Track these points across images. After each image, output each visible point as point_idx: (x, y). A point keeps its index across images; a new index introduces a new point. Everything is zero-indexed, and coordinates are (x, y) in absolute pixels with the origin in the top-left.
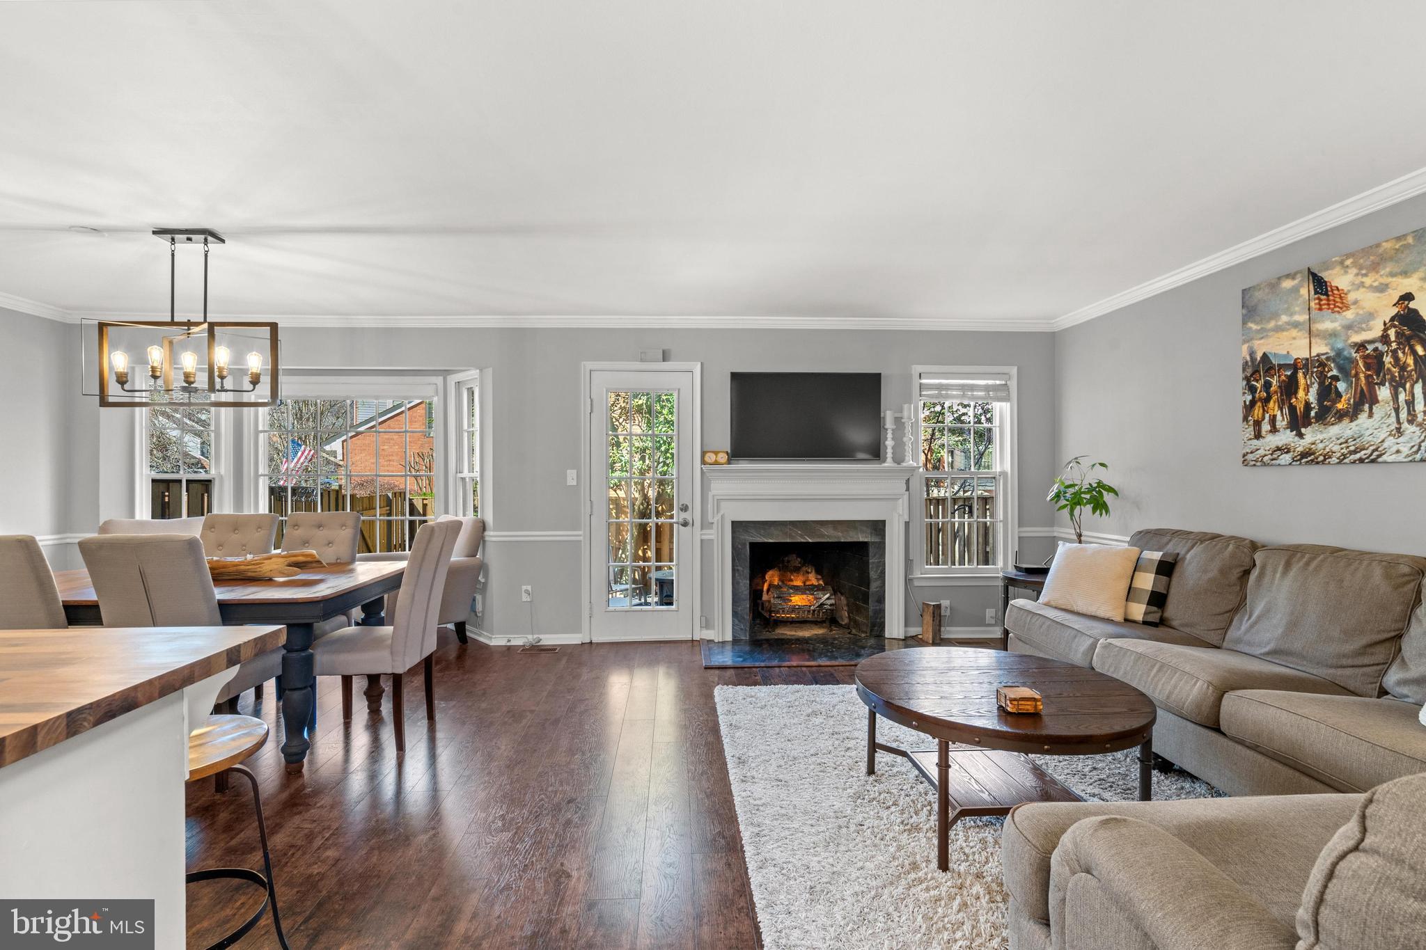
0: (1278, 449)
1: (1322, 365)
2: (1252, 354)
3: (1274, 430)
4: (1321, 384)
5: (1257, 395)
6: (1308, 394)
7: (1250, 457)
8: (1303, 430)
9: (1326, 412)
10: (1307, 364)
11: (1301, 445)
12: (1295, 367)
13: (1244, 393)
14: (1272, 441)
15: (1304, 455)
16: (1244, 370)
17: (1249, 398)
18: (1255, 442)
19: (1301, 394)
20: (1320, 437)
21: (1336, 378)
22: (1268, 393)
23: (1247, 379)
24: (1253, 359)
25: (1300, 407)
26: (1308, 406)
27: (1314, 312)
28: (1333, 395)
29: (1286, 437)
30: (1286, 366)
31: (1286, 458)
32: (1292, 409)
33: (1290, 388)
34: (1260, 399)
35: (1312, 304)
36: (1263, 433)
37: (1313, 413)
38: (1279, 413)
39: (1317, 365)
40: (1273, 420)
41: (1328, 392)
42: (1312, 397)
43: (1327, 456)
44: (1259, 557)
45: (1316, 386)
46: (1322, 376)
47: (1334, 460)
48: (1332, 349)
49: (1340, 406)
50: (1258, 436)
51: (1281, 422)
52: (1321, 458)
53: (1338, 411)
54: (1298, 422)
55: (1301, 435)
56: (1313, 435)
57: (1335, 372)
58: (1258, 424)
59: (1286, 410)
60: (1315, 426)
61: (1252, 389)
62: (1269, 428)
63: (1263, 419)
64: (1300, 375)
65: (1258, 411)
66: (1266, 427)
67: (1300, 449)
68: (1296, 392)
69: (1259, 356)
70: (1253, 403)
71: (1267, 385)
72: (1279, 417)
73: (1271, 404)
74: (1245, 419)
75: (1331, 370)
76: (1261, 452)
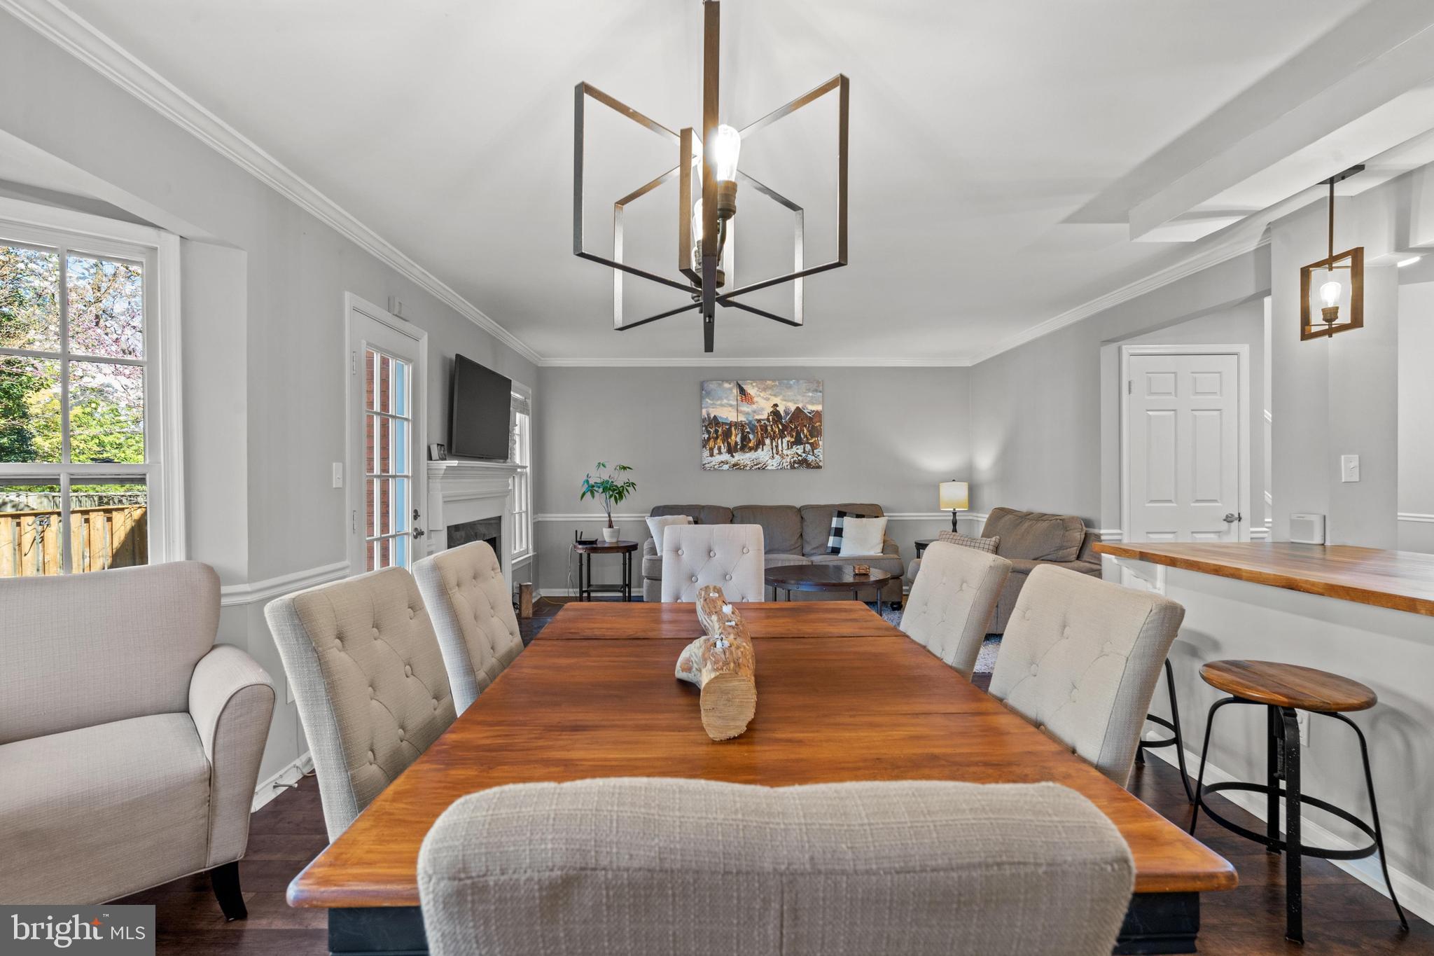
0: (722, 462)
1: (743, 426)
2: (708, 415)
3: (720, 453)
4: (742, 434)
5: (711, 435)
6: (736, 438)
7: (707, 465)
8: (734, 454)
9: (744, 447)
10: (736, 424)
11: (733, 461)
12: (731, 424)
13: (704, 434)
14: (718, 458)
15: (734, 465)
16: (703, 422)
17: (706, 436)
18: (710, 458)
19: (733, 437)
20: (742, 457)
21: (748, 432)
22: (717, 435)
23: (706, 427)
24: (709, 417)
25: (733, 443)
26: (736, 443)
27: (739, 402)
28: (747, 440)
29: (726, 457)
30: (726, 424)
31: (726, 467)
32: (729, 444)
33: (727, 434)
34: (713, 438)
35: (739, 398)
36: (715, 454)
37: (739, 447)
38: (722, 446)
39: (740, 426)
40: (719, 449)
41: (745, 438)
42: (738, 439)
43: (745, 466)
44: (735, 513)
45: (740, 435)
46: (743, 431)
47: (748, 468)
48: (747, 420)
49: (750, 445)
50: (712, 455)
51: (724, 450)
52: (742, 467)
53: (750, 447)
54: (731, 450)
55: (733, 456)
56: (739, 457)
57: (748, 430)
58: (711, 450)
59: (726, 444)
60: (740, 453)
61: (709, 432)
62: (717, 452)
63: (715, 447)
64: (733, 429)
65: (711, 443)
66: (716, 451)
67: (733, 463)
68: (731, 436)
69: (712, 416)
70: (709, 439)
71: (716, 431)
72: (722, 447)
73: (719, 440)
74: (704, 446)
75: (746, 429)
76: (713, 463)
